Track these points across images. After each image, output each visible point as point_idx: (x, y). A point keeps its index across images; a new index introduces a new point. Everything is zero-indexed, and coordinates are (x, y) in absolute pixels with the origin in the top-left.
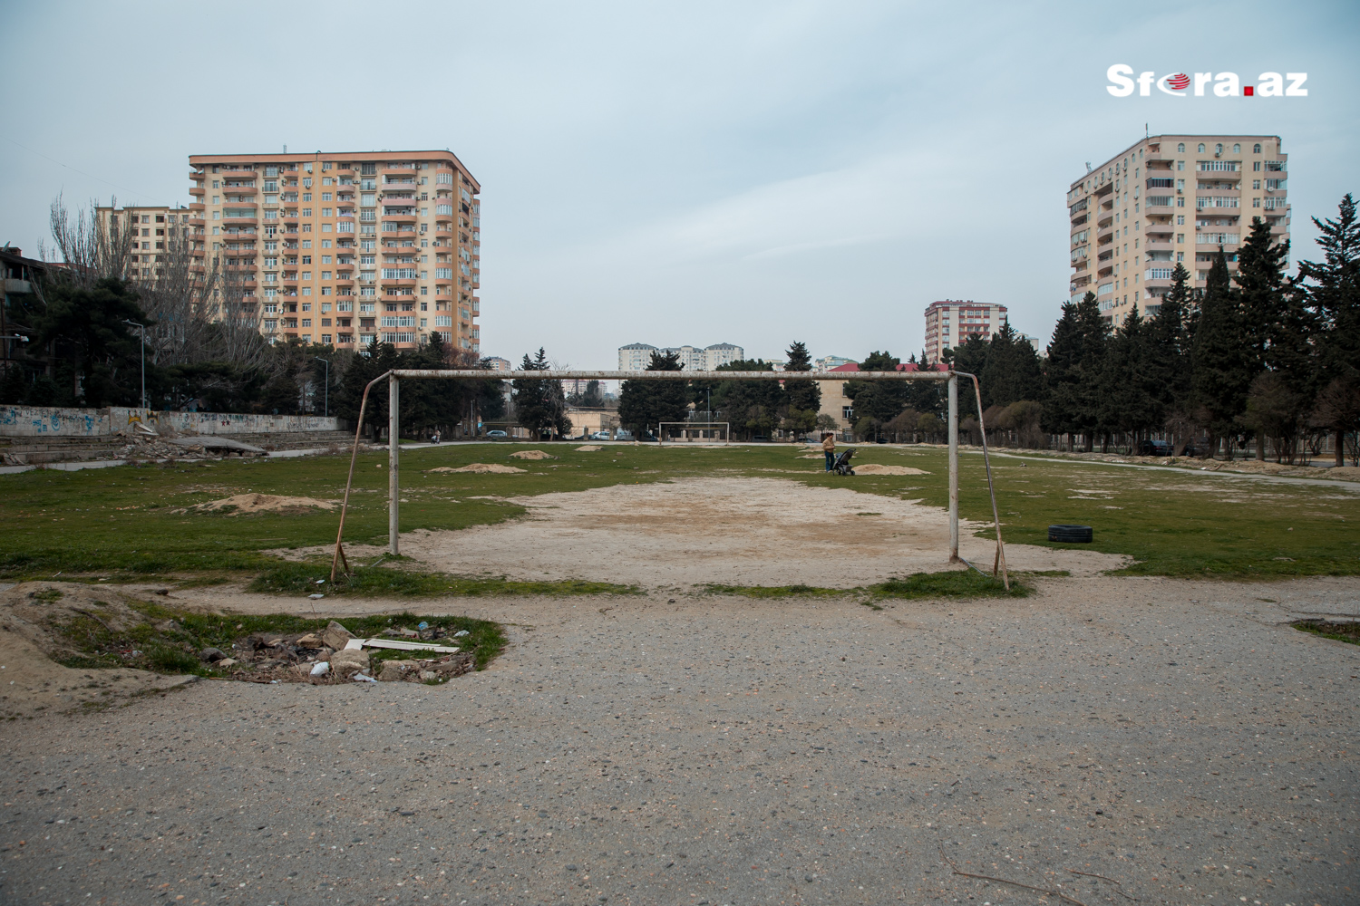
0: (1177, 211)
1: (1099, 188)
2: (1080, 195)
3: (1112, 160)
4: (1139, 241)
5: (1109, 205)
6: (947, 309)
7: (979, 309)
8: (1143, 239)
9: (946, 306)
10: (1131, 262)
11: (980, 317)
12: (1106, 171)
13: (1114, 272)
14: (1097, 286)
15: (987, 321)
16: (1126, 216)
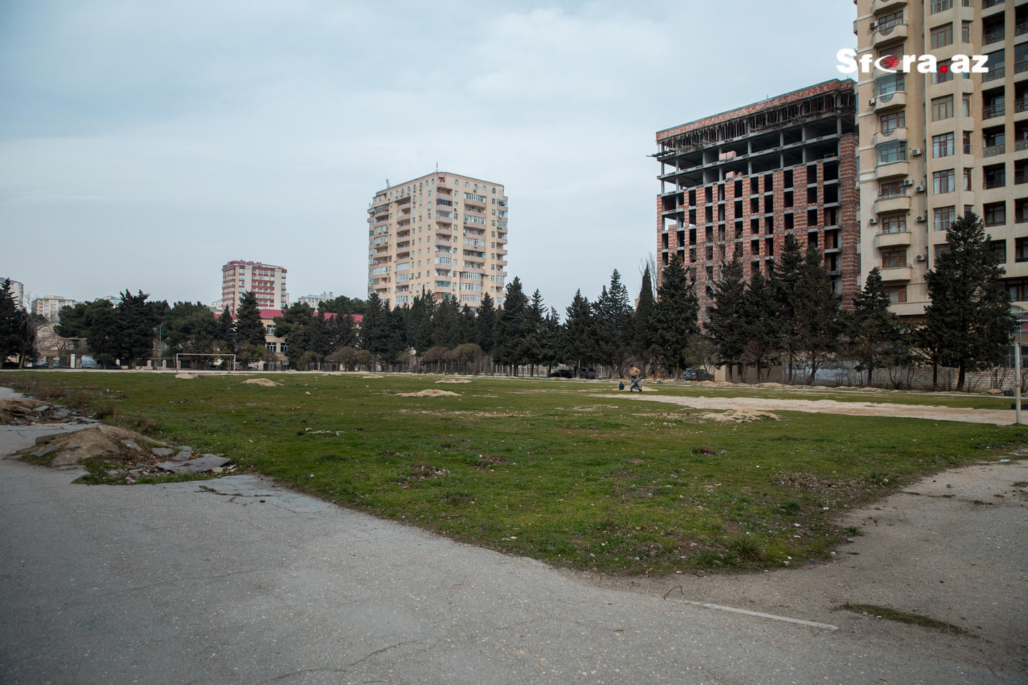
0: (454, 222)
1: (400, 198)
2: (384, 201)
3: (410, 182)
4: (431, 238)
5: (407, 211)
6: (243, 267)
7: (267, 269)
8: (434, 237)
9: (242, 265)
10: (424, 251)
11: (267, 275)
12: (405, 188)
13: (411, 255)
14: (395, 264)
15: (272, 279)
16: (421, 220)
